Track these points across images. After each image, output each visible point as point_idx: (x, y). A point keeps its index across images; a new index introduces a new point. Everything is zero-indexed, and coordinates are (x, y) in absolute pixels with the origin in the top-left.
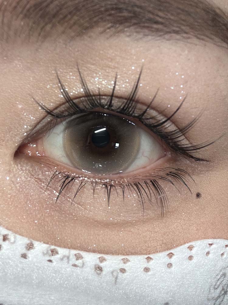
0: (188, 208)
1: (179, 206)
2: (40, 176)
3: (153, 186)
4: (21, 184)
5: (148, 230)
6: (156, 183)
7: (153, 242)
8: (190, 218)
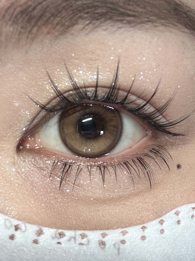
0: (171, 178)
1: (164, 177)
2: (42, 165)
3: (140, 163)
4: (26, 174)
5: (139, 202)
6: (141, 160)
7: (145, 212)
8: (174, 187)
